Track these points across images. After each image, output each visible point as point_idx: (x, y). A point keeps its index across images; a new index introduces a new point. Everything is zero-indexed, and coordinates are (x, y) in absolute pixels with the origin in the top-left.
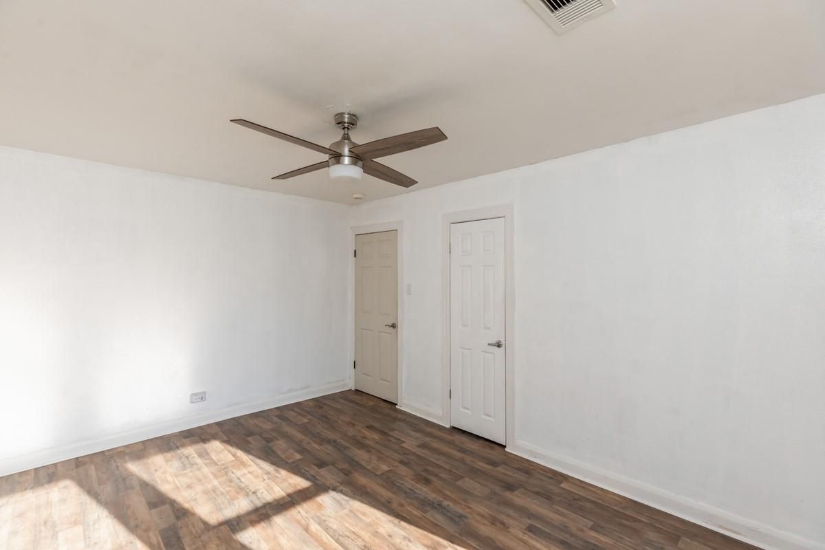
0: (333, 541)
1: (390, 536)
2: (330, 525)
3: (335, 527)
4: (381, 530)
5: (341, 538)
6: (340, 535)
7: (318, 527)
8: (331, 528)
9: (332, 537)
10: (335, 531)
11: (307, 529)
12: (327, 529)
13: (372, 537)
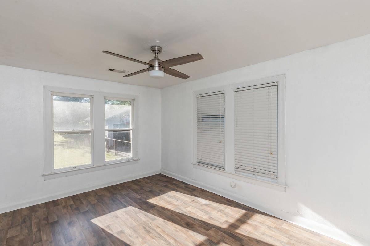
0: (162, 235)
1: (137, 237)
2: (164, 242)
3: (162, 241)
4: (140, 240)
5: (159, 236)
6: (160, 238)
7: (170, 241)
8: (164, 241)
9: (163, 237)
10: (162, 240)
11: (175, 240)
12: (166, 240)
13: (145, 237)
